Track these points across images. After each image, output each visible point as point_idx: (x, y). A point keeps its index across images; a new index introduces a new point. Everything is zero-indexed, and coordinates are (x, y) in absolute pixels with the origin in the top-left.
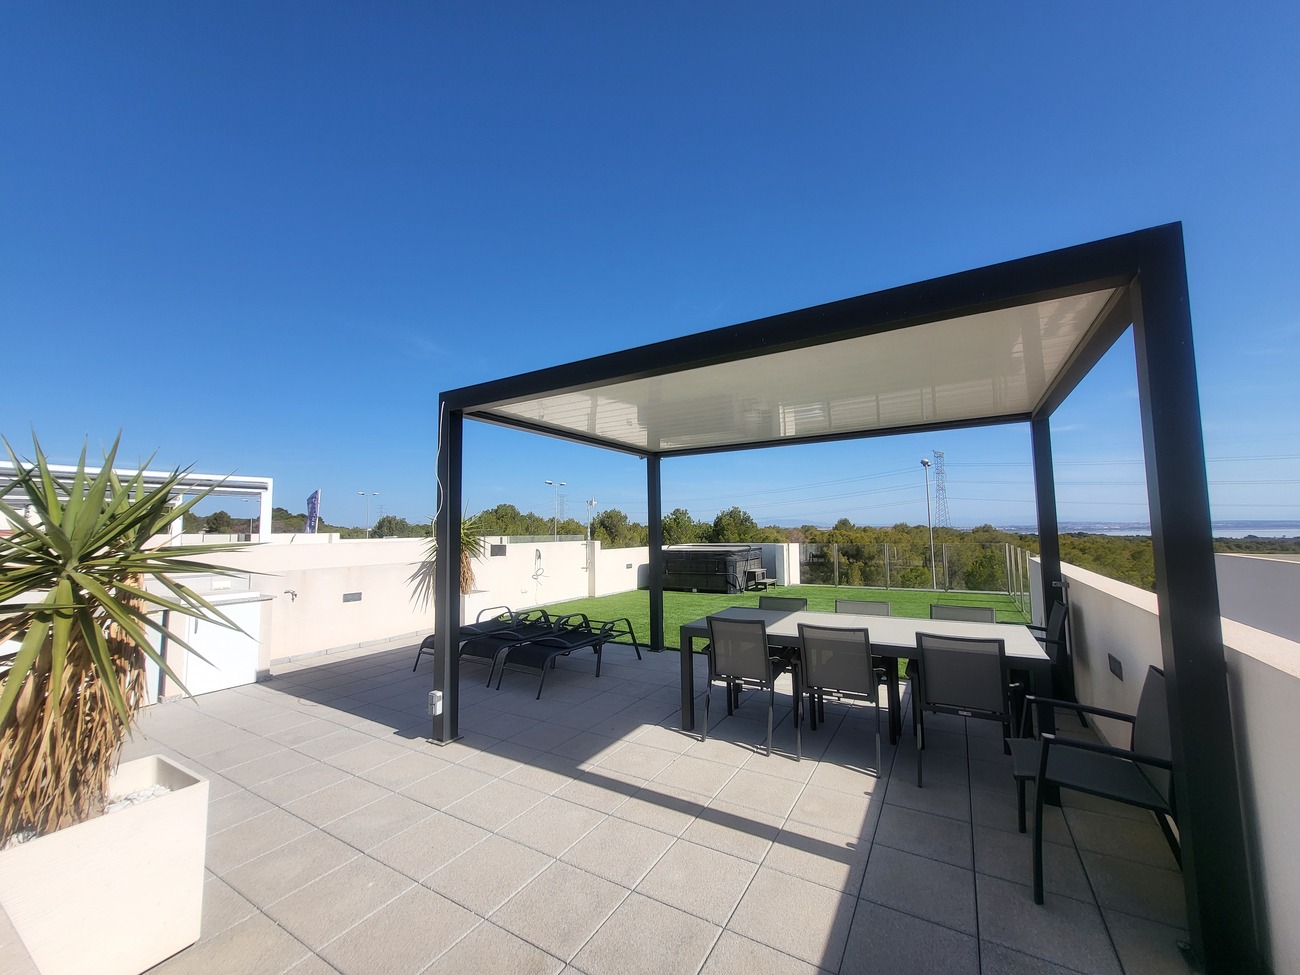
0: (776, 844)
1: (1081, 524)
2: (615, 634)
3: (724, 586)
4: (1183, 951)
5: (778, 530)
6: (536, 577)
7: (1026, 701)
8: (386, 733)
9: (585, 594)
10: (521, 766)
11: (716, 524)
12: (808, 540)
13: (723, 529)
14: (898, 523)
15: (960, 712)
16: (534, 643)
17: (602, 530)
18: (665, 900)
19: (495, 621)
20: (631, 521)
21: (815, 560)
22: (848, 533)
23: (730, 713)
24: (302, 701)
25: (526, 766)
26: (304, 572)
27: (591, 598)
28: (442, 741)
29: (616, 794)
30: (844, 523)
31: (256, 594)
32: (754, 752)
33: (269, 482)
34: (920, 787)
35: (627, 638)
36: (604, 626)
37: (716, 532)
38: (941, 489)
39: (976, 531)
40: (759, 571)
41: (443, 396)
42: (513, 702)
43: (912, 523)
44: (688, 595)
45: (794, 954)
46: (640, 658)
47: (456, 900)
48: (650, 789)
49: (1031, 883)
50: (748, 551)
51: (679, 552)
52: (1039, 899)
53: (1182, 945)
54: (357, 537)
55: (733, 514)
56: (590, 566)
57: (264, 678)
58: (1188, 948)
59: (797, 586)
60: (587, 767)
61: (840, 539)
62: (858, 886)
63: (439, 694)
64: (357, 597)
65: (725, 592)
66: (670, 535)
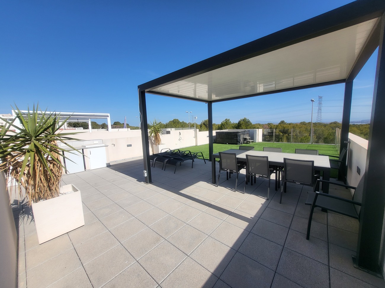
0: (230, 216)
2: (198, 156)
3: (236, 142)
4: (353, 258)
5: (260, 125)
6: (179, 140)
7: (317, 181)
8: (135, 180)
9: (194, 145)
10: (166, 190)
11: (239, 123)
12: (269, 128)
13: (241, 125)
14: (302, 122)
15: (296, 183)
16: (174, 158)
17: (204, 126)
18: (194, 227)
19: (166, 152)
21: (269, 134)
22: (283, 125)
23: (227, 179)
24: (116, 172)
25: (167, 191)
26: (116, 139)
27: (196, 146)
28: (147, 183)
29: (189, 199)
30: (283, 122)
31: (104, 145)
32: (231, 190)
33: (109, 114)
34: (280, 203)
35: (202, 157)
36: (194, 154)
37: (239, 126)
38: (320, 109)
40: (248, 138)
41: (139, 87)
42: (168, 174)
44: (225, 145)
45: (226, 244)
46: (206, 163)
47: (143, 222)
48: (199, 199)
49: (306, 233)
50: (245, 131)
51: (223, 132)
52: (308, 238)
53: (353, 256)
54: (137, 129)
55: (244, 120)
56: (196, 137)
57: (109, 166)
58: (355, 257)
59: (261, 142)
60: (182, 192)
61: (280, 127)
62: (251, 229)
63: (146, 171)
64: (130, 145)
65: (237, 144)
66: (224, 127)
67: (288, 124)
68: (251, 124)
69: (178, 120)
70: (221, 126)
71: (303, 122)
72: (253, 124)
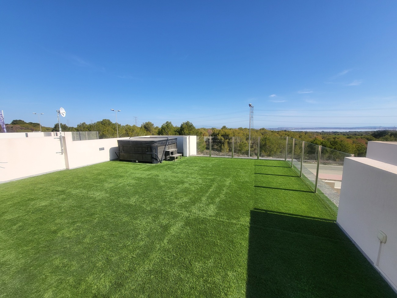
1: (285, 128)
3: (151, 160)
11: (181, 127)
12: (213, 132)
13: (183, 129)
17: (145, 129)
20: (155, 126)
22: (224, 130)
30: (224, 127)
37: (181, 130)
39: (260, 130)
43: (243, 128)
50: (167, 140)
51: (129, 142)
55: (187, 124)
56: (64, 151)
59: (194, 156)
61: (222, 132)
65: (151, 163)
66: (165, 131)
67: (228, 129)
68: (194, 128)
69: (109, 121)
70: (162, 130)
71: (240, 128)
72: (196, 128)
